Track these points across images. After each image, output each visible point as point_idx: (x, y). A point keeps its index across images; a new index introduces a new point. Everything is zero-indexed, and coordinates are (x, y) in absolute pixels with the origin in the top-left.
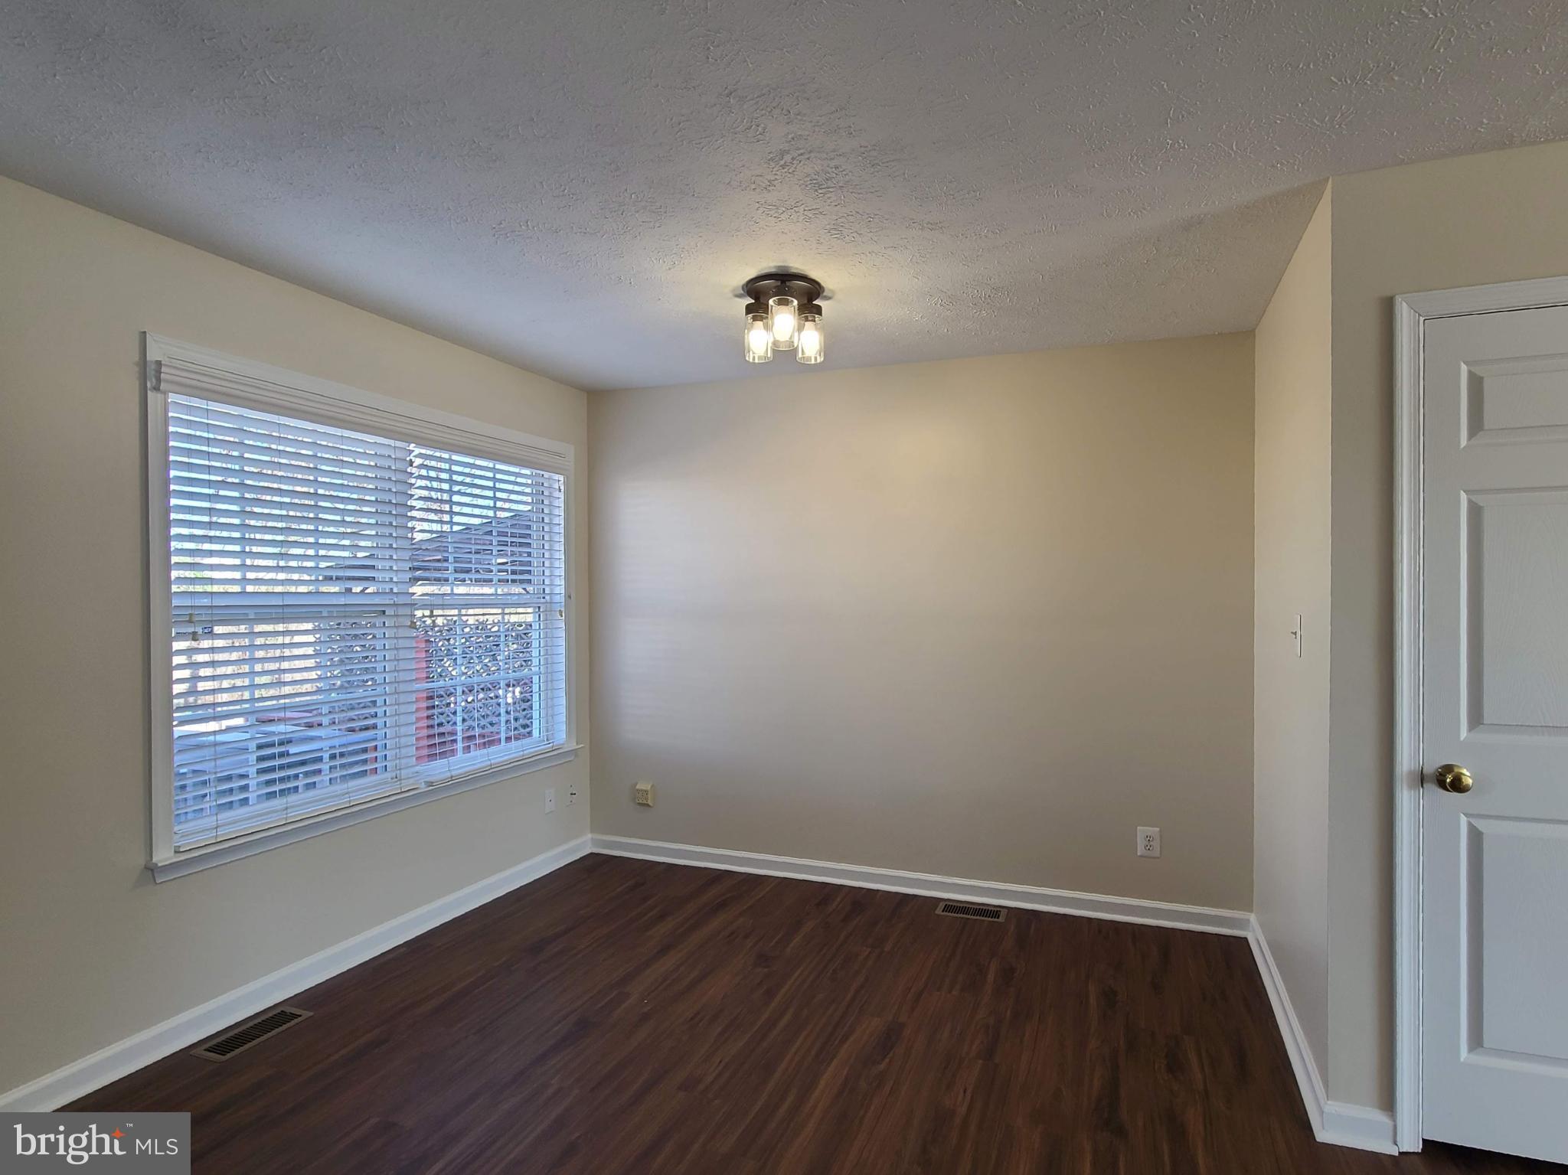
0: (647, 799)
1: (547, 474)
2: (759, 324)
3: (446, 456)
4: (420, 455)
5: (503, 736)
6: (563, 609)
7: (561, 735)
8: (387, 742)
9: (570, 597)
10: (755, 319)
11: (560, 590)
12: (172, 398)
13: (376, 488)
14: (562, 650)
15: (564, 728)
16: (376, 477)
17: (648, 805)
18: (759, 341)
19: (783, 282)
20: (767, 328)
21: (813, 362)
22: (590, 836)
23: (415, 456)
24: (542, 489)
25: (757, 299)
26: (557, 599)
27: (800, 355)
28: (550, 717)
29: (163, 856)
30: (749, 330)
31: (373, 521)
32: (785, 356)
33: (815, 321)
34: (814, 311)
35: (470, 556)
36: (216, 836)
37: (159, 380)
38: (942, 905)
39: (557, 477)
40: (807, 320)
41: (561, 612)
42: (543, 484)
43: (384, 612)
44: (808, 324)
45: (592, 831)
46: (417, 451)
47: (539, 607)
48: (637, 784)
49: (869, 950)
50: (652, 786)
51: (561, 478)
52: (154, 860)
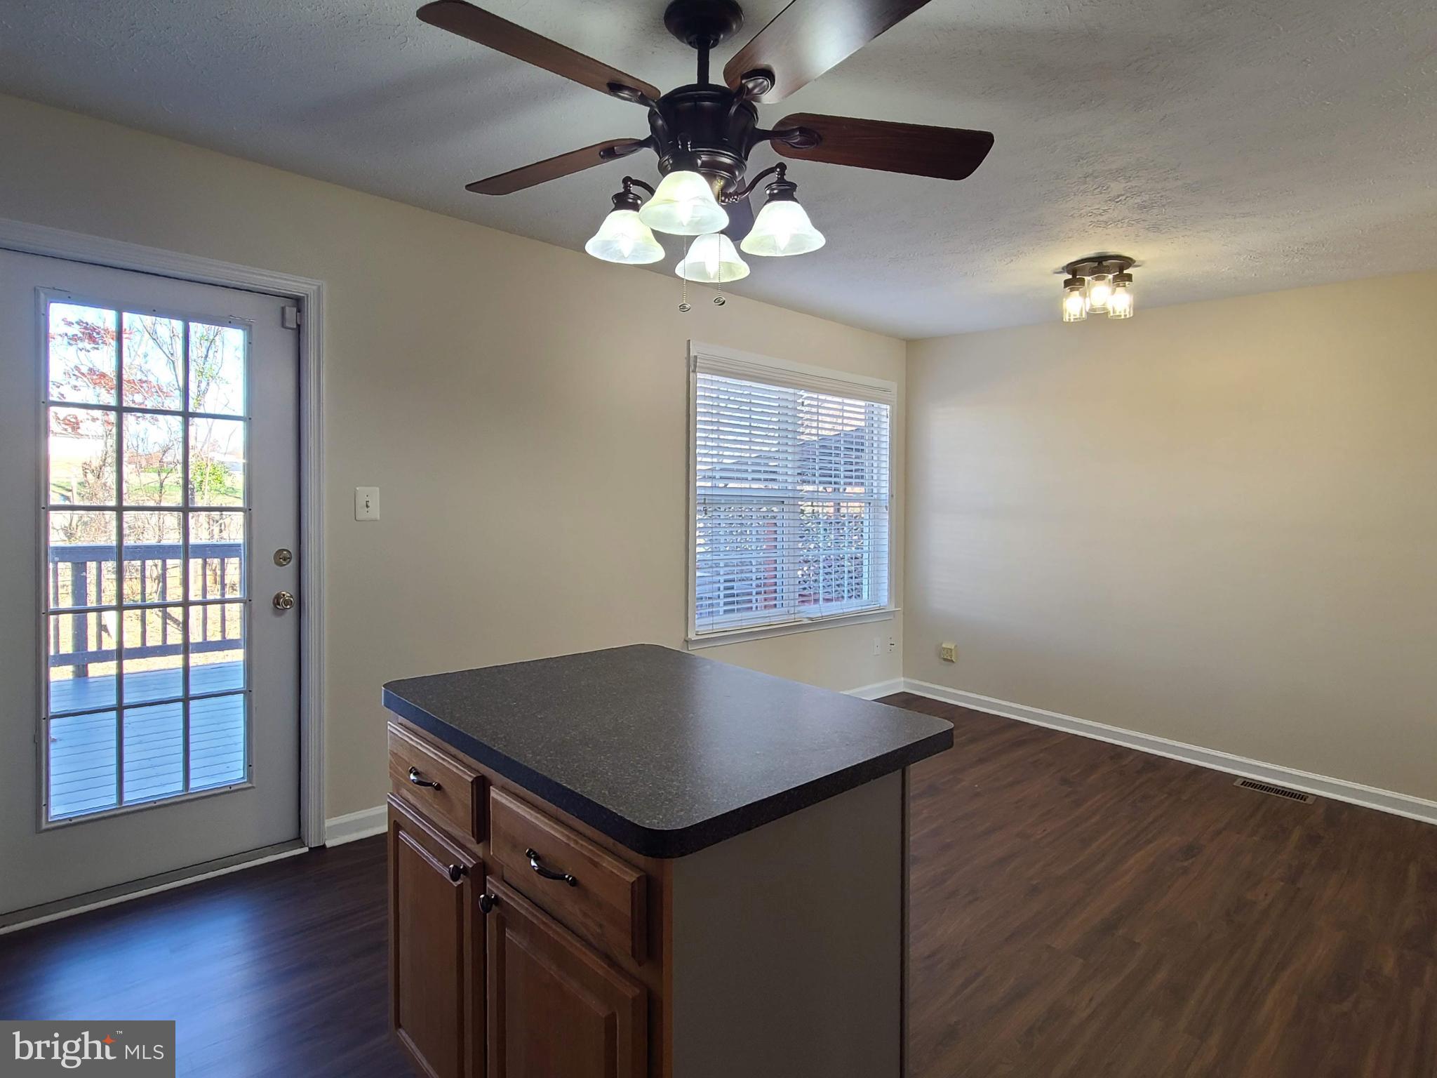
0: (951, 656)
1: (876, 405)
2: (1076, 293)
3: (815, 396)
4: (808, 398)
5: (846, 595)
6: (888, 505)
7: (884, 599)
8: (784, 588)
9: (892, 496)
10: (1072, 290)
11: (885, 490)
12: (699, 376)
13: (779, 421)
14: (886, 536)
15: (886, 594)
16: (779, 413)
17: (952, 661)
18: (1074, 305)
19: (1100, 263)
20: (1084, 295)
21: (1123, 317)
22: (902, 679)
23: (805, 399)
24: (872, 416)
25: (1074, 275)
26: (883, 497)
27: (1112, 314)
28: (876, 583)
29: (692, 636)
30: (1066, 298)
31: (775, 442)
32: (1097, 318)
33: (1124, 286)
34: (1126, 278)
35: (831, 465)
36: (713, 630)
37: (695, 366)
38: (1240, 781)
39: (884, 406)
40: (1118, 286)
41: (886, 507)
42: (873, 412)
43: (783, 502)
44: (1118, 289)
45: (903, 676)
46: (806, 395)
47: (870, 503)
48: (941, 644)
49: (1165, 795)
50: (956, 646)
51: (888, 407)
52: (689, 637)
